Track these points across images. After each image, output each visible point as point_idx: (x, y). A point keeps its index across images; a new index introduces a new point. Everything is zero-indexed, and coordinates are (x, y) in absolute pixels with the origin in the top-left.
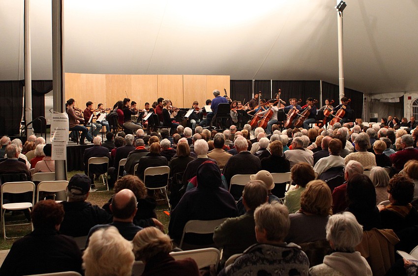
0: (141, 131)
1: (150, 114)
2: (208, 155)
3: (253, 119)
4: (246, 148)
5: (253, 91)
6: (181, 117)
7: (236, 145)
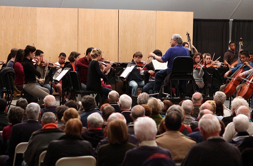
0: (51, 99)
1: (65, 72)
2: (158, 140)
3: (228, 82)
4: (217, 132)
5: (230, 37)
6: (114, 75)
7: (202, 128)
